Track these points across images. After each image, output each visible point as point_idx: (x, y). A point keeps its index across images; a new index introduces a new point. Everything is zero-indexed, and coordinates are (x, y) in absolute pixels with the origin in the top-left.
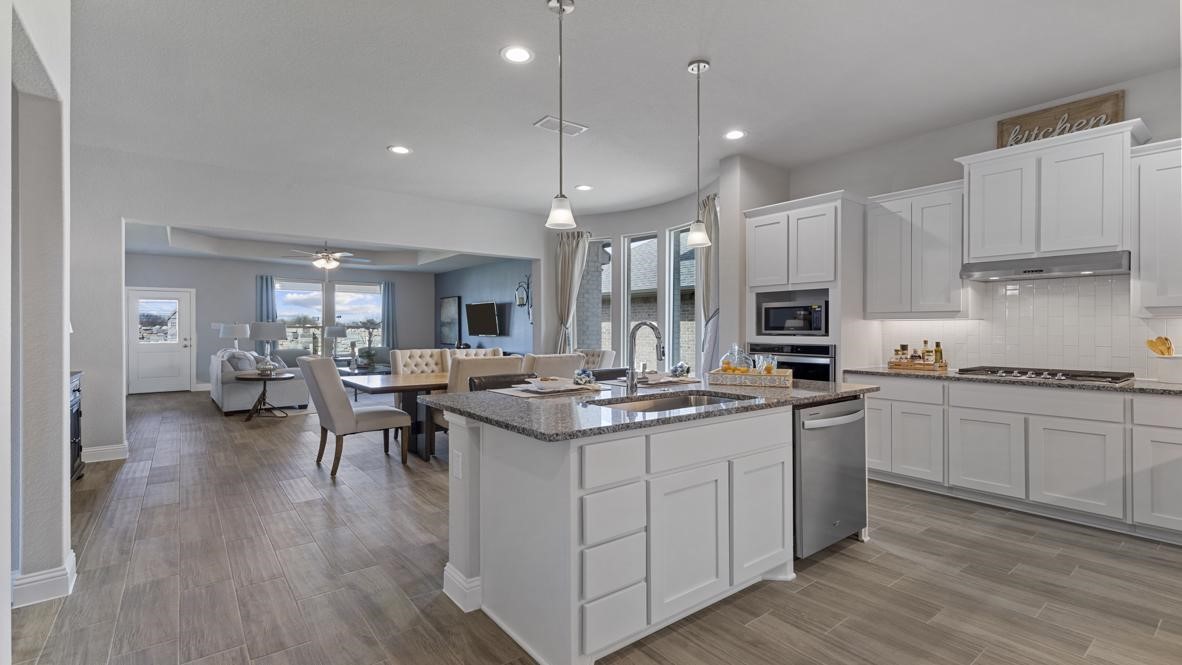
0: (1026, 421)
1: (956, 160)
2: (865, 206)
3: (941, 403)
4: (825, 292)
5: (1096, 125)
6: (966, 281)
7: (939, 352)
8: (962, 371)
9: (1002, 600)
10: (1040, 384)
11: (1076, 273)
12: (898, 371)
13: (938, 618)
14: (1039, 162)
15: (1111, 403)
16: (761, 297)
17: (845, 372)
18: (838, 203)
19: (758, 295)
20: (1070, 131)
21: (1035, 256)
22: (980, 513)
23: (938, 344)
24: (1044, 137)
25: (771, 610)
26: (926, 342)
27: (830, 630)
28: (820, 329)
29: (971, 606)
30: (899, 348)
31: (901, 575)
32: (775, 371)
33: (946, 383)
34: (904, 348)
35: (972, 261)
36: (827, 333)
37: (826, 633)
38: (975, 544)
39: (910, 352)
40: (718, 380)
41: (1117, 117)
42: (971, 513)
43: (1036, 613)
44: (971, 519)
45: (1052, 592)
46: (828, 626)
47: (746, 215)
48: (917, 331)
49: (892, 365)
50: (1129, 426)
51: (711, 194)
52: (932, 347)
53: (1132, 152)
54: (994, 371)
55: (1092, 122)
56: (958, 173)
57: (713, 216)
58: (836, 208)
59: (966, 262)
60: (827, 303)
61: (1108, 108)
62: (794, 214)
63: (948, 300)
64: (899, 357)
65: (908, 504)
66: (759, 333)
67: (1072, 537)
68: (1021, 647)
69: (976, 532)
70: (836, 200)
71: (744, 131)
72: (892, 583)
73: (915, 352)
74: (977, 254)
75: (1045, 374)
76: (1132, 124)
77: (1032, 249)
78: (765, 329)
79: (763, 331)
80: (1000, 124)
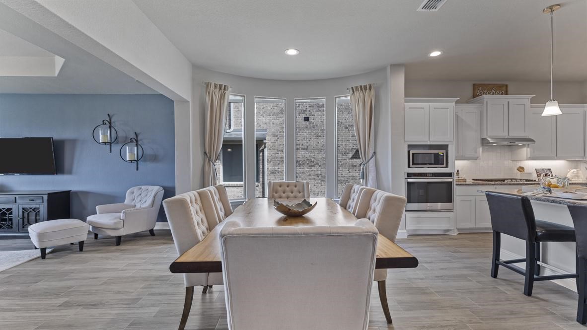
4: (446, 146)
5: (502, 94)
16: (410, 147)
18: (454, 104)
23: (458, 171)
28: (443, 164)
36: (447, 166)
41: (506, 93)
53: (531, 106)
58: (453, 106)
59: (485, 137)
60: (447, 152)
61: (504, 89)
62: (432, 105)
66: (409, 167)
70: (453, 102)
74: (490, 135)
75: (513, 181)
76: (529, 97)
77: (507, 135)
78: (413, 165)
79: (411, 166)
80: (474, 85)
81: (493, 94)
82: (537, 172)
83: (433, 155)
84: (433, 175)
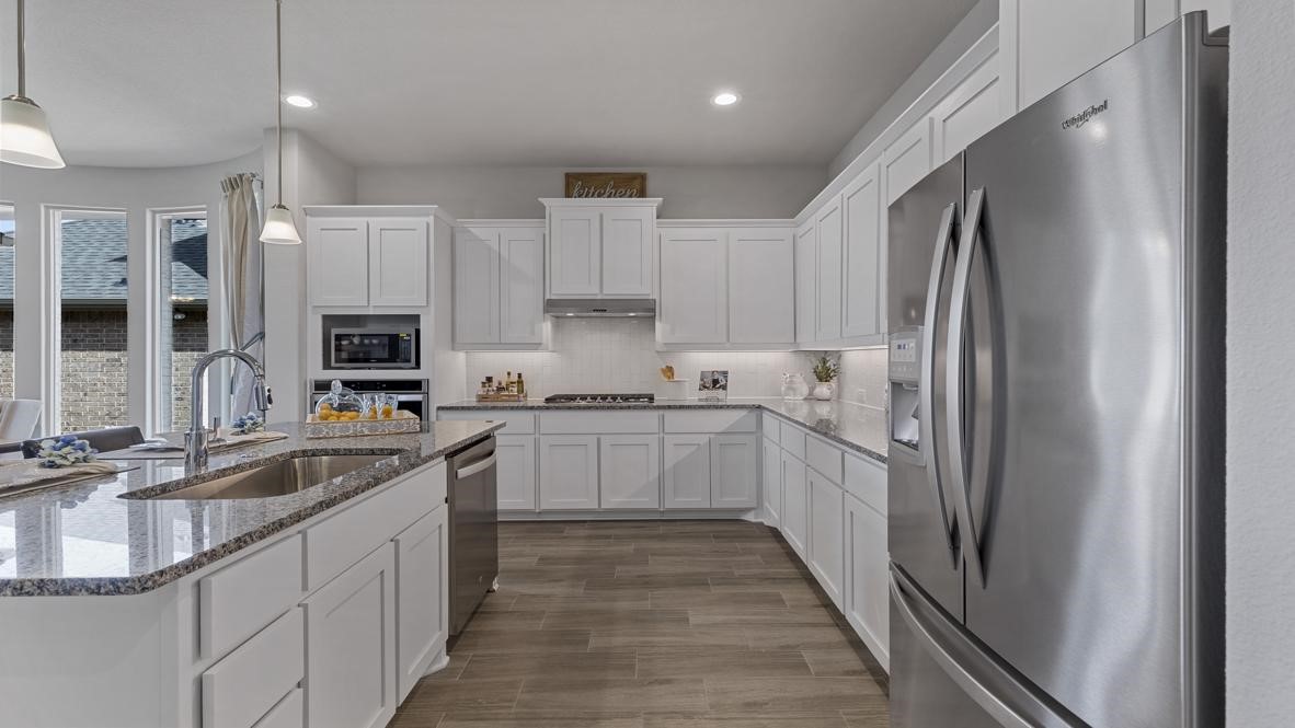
0: (599, 440)
1: (540, 199)
2: (452, 228)
3: (532, 431)
4: (416, 318)
5: (631, 196)
6: (547, 315)
7: (520, 382)
8: (548, 400)
9: (624, 605)
10: (608, 408)
11: (624, 315)
12: (485, 404)
13: (594, 642)
14: (601, 216)
15: (649, 419)
16: (329, 321)
17: (439, 408)
18: (431, 219)
19: (325, 317)
20: (615, 196)
21: (599, 297)
22: (568, 531)
23: (520, 375)
24: (599, 196)
25: (444, 715)
26: (509, 374)
27: (514, 704)
28: (409, 361)
29: (608, 619)
30: (484, 380)
31: (544, 612)
32: (395, 413)
33: (537, 413)
34: (489, 379)
35: (553, 298)
36: (418, 366)
37: (513, 711)
38: (579, 560)
39: (495, 384)
40: (320, 432)
41: (642, 193)
42: (562, 532)
43: (648, 605)
44: (565, 537)
45: (647, 583)
46: (510, 701)
47: (306, 212)
48: (501, 363)
49: (482, 398)
50: (661, 435)
51: (246, 170)
52: (514, 378)
53: (658, 223)
54: (572, 398)
55: (628, 193)
56: (539, 213)
57: (249, 206)
58: (428, 225)
59: (548, 297)
60: (418, 332)
61: (637, 184)
62: (377, 222)
63: (533, 333)
64: (486, 389)
65: (510, 538)
66: (327, 365)
67: (633, 532)
68: (656, 639)
69: (576, 548)
70: (428, 215)
71: (312, 99)
72: (540, 625)
73: (500, 384)
74: (558, 291)
75: (609, 399)
76: (655, 202)
77: (598, 292)
78: (336, 362)
79: (333, 364)
80: (568, 176)
81: (609, 197)
82: (702, 380)
83: (387, 338)
84: (380, 386)
